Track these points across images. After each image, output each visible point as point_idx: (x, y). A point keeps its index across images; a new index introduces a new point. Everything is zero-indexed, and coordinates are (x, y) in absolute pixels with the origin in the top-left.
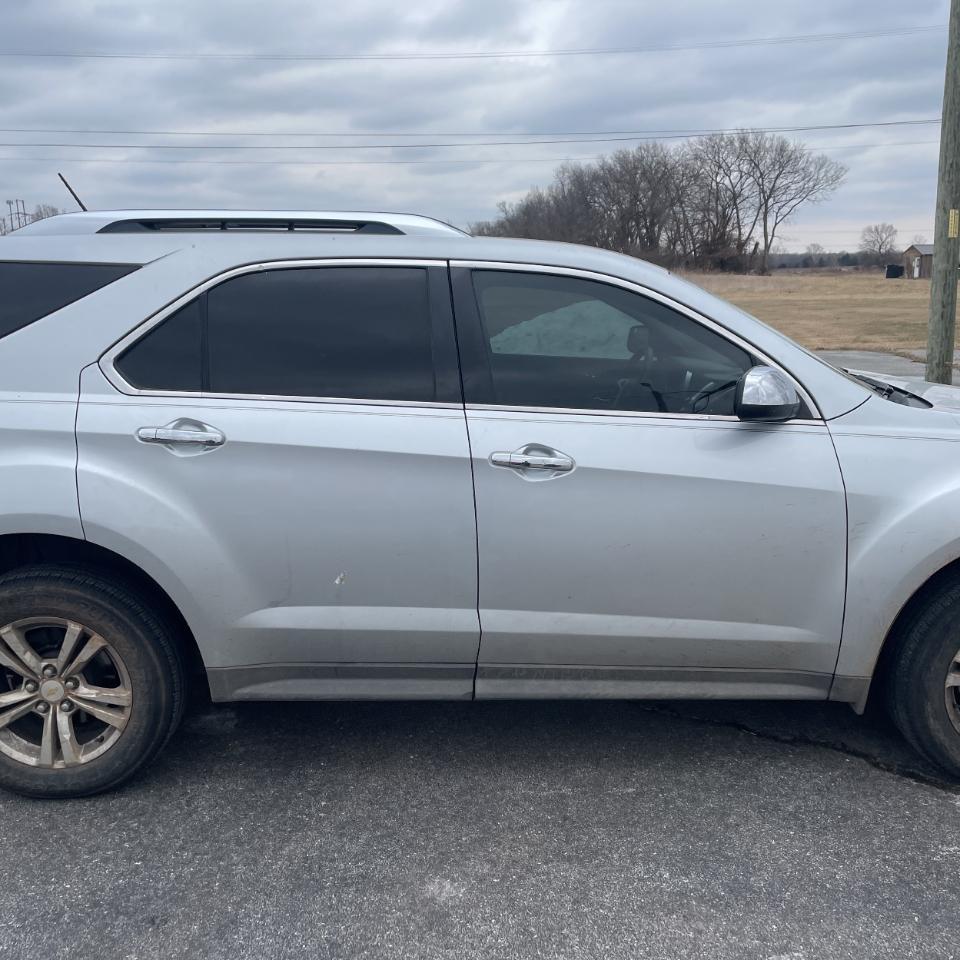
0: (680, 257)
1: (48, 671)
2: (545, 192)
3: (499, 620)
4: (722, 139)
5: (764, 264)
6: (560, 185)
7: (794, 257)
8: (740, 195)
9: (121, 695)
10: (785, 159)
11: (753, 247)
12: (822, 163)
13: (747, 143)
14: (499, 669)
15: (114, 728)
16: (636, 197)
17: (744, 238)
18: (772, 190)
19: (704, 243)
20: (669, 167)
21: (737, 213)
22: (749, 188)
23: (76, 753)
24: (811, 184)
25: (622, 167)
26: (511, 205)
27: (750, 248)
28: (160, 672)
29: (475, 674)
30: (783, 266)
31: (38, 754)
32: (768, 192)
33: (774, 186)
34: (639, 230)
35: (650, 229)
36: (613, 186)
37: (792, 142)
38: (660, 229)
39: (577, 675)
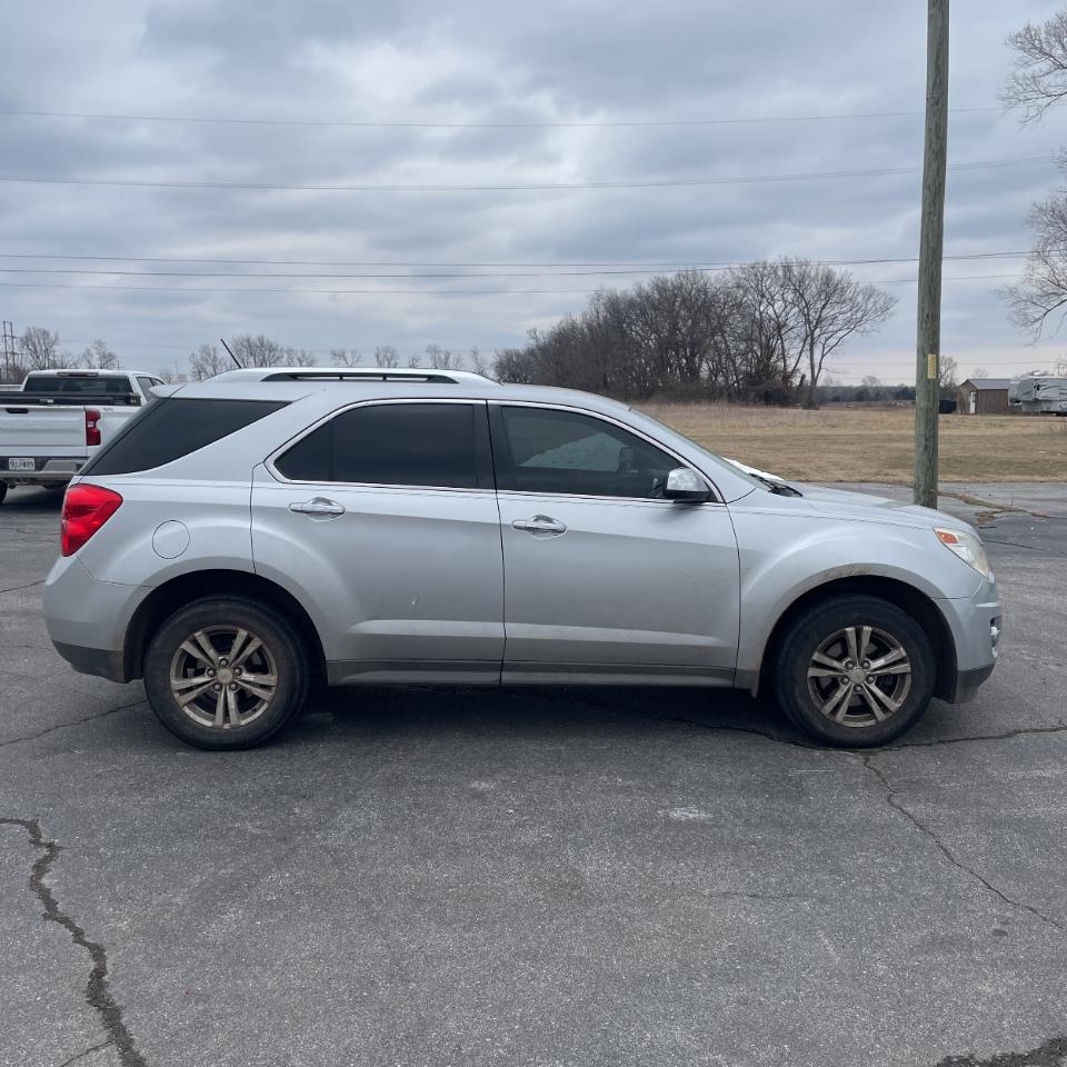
0: (721, 389)
1: (224, 663)
2: (578, 318)
3: (518, 630)
4: (765, 268)
5: (812, 397)
6: (595, 313)
7: (849, 390)
8: (785, 325)
9: (270, 679)
10: (831, 289)
11: (799, 379)
12: (870, 293)
13: (791, 272)
14: (517, 665)
15: (264, 701)
16: (674, 328)
17: (790, 370)
18: (819, 321)
19: (748, 374)
20: (709, 295)
21: (782, 343)
22: (793, 318)
23: (239, 719)
24: (859, 315)
25: (660, 294)
26: (542, 332)
27: (796, 381)
28: (296, 663)
29: (502, 668)
30: (836, 399)
31: (213, 720)
32: (814, 323)
33: (820, 316)
34: (679, 360)
35: (690, 360)
36: (651, 313)
37: (838, 272)
38: (701, 361)
39: (569, 669)
